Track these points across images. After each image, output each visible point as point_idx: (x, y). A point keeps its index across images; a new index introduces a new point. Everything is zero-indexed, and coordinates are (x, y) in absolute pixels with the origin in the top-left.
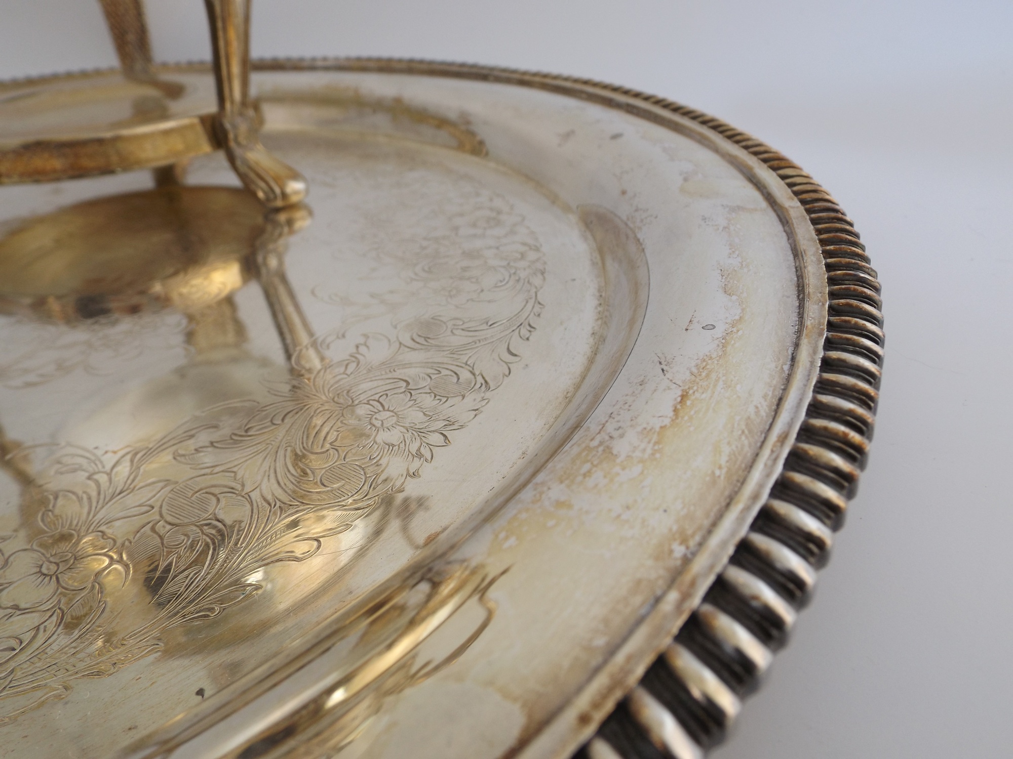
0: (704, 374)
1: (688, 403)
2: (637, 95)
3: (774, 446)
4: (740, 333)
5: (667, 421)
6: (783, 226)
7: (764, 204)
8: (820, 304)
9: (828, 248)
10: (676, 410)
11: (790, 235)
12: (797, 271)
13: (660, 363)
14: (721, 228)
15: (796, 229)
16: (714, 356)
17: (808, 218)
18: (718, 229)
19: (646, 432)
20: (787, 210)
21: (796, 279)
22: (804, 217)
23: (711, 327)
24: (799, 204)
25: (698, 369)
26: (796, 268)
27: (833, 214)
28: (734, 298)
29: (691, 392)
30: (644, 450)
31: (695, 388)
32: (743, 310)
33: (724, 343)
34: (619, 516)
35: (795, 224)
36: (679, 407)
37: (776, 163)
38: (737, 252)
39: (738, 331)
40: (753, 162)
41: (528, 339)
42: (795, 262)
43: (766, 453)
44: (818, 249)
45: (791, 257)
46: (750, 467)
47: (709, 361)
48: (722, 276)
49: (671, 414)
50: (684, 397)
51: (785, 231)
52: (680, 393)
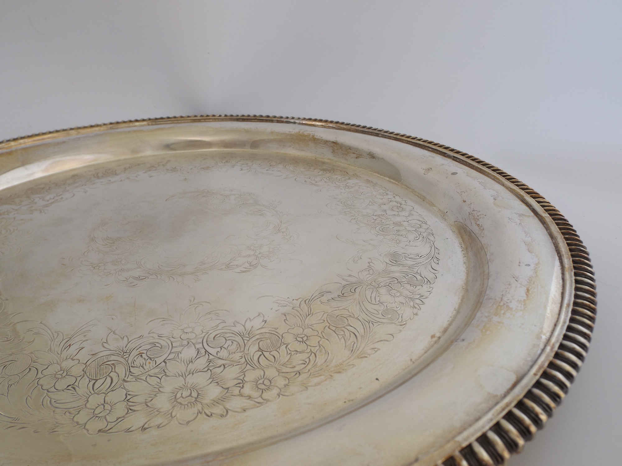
0: (532, 282)
1: (530, 292)
2: (458, 152)
3: (566, 307)
4: (540, 268)
5: (525, 298)
6: (543, 225)
7: (532, 214)
8: (569, 259)
9: (566, 236)
10: (527, 295)
11: (547, 228)
12: (554, 245)
13: (514, 278)
14: (518, 224)
15: (550, 227)
16: (533, 276)
17: (554, 222)
18: (517, 224)
19: (519, 301)
20: (544, 218)
21: (554, 248)
22: (552, 222)
23: (528, 265)
24: (549, 216)
25: (529, 280)
26: (554, 243)
27: (564, 222)
28: (533, 254)
29: (530, 288)
30: (521, 307)
31: (531, 287)
32: (538, 259)
33: (536, 271)
34: (521, 327)
35: (549, 224)
36: (527, 293)
37: (535, 195)
38: (528, 235)
39: (539, 267)
40: (522, 193)
41: (438, 264)
42: (552, 241)
43: (564, 310)
44: (562, 236)
45: (550, 239)
46: (559, 314)
47: (532, 278)
48: (526, 245)
49: (525, 296)
50: (528, 290)
51: (544, 227)
52: (526, 289)
